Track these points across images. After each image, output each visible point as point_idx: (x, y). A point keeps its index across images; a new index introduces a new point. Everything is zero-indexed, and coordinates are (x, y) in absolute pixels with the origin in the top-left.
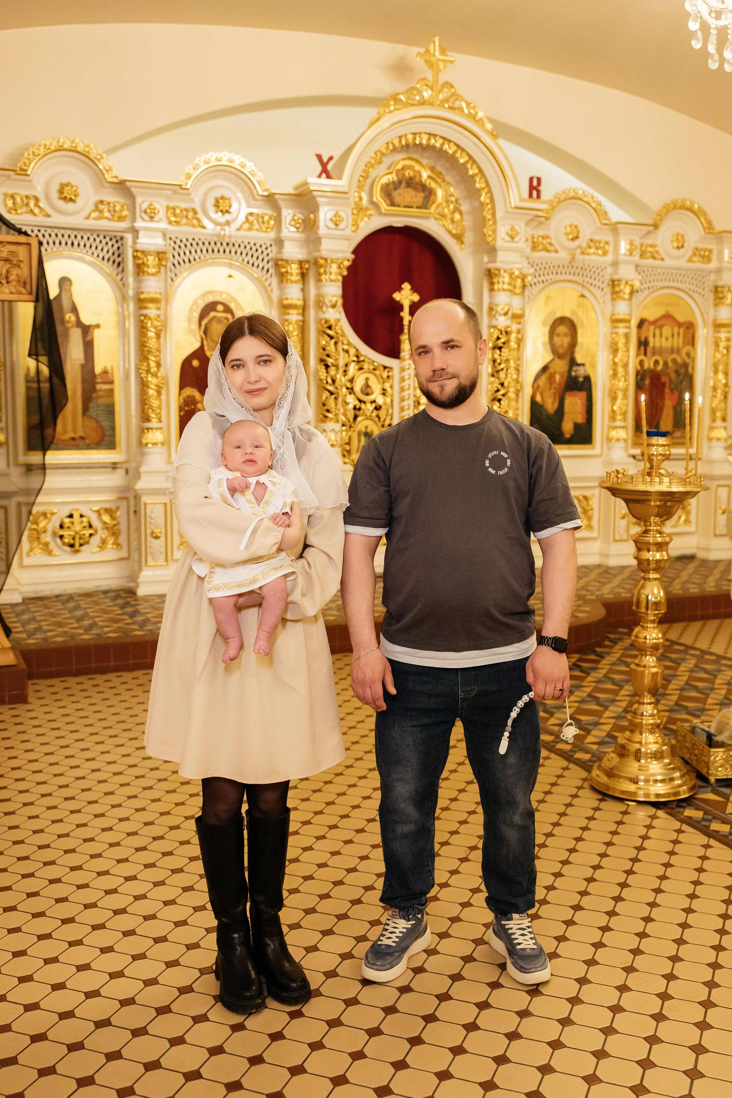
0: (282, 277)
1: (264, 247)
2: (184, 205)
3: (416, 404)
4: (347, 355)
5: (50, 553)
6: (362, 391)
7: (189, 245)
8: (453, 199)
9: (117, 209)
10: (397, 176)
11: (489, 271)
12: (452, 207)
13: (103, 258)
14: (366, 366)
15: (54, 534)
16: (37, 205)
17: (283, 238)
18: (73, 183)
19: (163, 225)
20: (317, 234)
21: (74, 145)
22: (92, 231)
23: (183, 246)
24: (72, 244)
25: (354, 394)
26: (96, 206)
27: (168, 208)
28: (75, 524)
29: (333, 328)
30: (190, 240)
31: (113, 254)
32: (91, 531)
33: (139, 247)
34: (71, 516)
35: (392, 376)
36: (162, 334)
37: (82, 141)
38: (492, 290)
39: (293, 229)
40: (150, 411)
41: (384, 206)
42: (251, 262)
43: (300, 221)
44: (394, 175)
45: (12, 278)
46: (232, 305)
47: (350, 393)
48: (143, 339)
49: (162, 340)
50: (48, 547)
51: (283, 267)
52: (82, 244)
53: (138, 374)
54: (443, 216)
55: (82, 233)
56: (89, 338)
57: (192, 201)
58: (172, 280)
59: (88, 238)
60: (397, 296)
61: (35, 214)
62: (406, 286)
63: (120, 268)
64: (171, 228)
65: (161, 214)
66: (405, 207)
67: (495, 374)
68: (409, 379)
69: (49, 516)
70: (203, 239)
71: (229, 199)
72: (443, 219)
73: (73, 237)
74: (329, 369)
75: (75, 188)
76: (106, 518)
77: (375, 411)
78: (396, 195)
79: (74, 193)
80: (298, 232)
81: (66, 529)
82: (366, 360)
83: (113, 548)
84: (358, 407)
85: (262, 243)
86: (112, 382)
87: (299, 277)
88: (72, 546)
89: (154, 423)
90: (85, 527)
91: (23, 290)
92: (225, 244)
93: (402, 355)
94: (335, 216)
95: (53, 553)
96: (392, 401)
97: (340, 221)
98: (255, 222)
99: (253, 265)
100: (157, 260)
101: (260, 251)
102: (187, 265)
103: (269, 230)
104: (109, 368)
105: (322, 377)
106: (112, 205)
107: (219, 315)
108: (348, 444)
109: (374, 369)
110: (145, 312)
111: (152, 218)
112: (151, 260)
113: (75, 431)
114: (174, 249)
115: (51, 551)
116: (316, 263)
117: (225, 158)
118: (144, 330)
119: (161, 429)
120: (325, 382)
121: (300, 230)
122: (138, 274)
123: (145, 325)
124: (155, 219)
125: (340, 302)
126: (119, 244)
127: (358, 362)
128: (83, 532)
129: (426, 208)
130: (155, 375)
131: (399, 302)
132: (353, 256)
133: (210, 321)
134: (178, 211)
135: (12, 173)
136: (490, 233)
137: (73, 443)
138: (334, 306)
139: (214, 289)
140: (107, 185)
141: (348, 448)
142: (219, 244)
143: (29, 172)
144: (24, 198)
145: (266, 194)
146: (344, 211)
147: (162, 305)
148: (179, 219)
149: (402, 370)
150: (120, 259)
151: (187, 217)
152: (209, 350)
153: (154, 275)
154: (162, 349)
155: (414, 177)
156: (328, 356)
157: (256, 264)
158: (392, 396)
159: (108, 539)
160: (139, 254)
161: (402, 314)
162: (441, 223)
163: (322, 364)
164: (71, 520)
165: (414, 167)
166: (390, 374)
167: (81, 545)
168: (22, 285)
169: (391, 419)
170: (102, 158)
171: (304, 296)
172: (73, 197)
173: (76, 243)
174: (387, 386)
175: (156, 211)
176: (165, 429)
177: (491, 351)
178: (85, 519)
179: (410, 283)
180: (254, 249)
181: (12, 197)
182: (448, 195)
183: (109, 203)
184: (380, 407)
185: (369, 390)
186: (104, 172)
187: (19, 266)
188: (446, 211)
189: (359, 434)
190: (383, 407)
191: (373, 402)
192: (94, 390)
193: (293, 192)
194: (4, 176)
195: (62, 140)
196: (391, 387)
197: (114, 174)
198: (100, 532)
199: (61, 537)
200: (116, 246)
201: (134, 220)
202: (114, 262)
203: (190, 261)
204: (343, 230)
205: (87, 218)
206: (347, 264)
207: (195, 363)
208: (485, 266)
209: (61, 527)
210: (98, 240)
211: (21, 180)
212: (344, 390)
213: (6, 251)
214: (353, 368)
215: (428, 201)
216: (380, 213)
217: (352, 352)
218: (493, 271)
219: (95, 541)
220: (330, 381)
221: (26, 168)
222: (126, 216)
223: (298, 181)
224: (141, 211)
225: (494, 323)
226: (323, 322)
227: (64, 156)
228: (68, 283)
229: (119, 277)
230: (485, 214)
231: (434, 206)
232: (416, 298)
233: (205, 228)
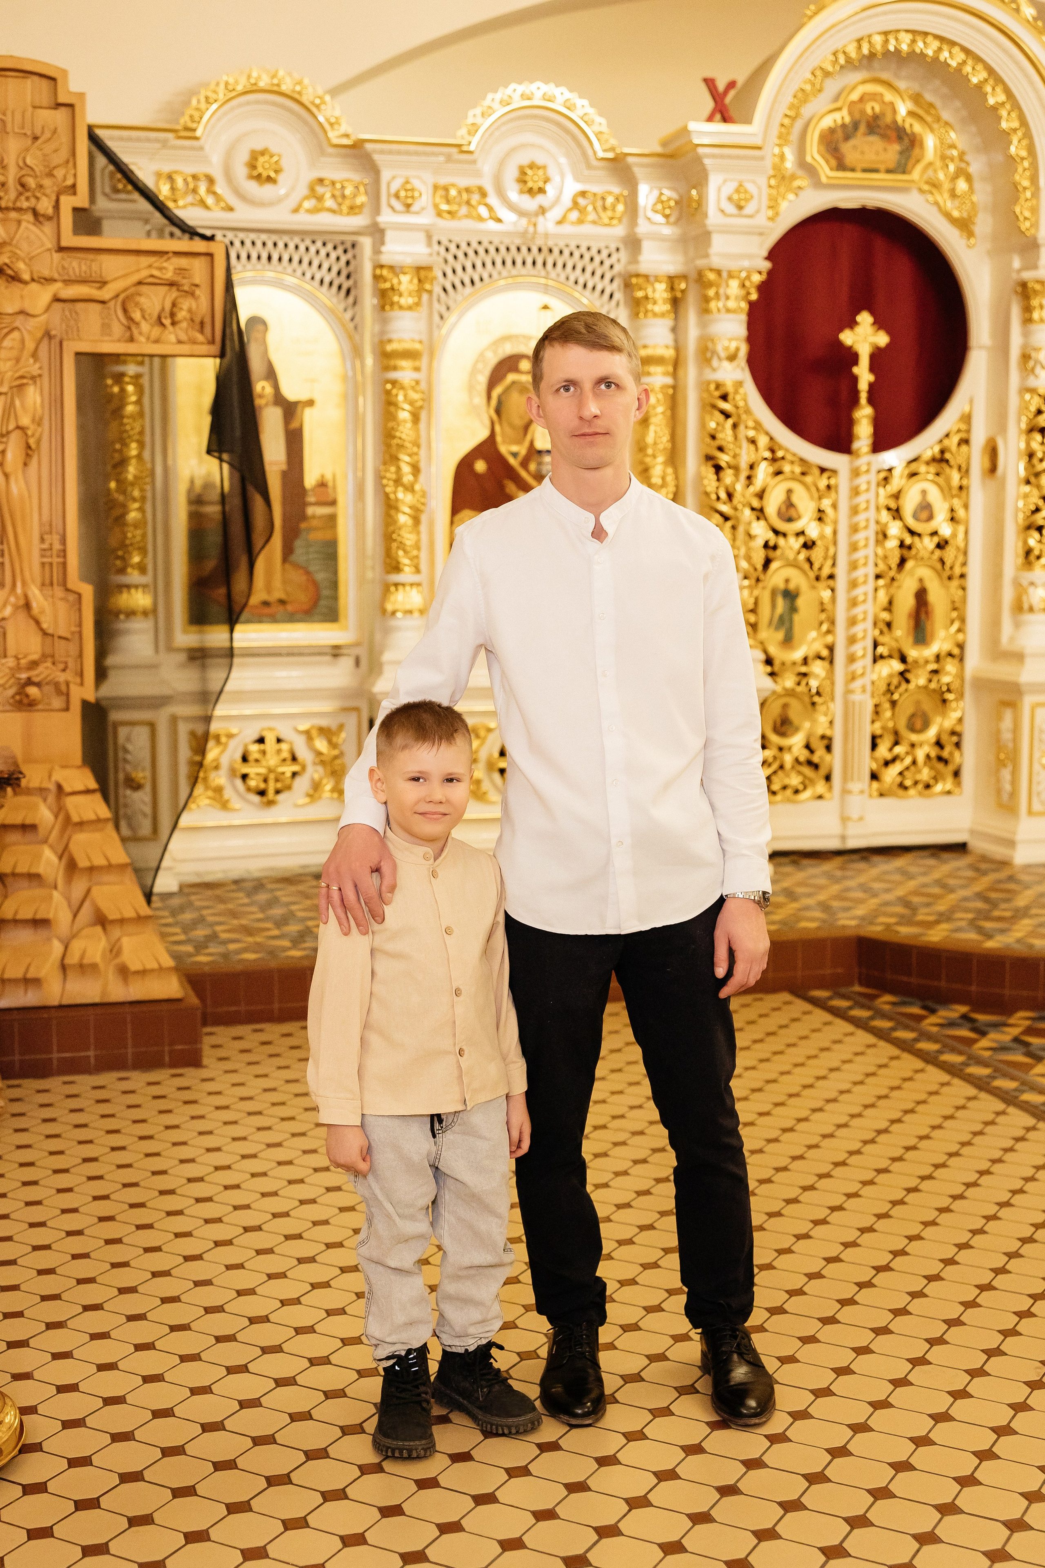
0: (637, 306)
1: (605, 253)
2: (463, 182)
3: (881, 537)
4: (752, 447)
5: (225, 805)
6: (779, 514)
7: (471, 253)
8: (955, 153)
9: (347, 192)
10: (850, 113)
11: (1024, 285)
12: (952, 168)
13: (322, 282)
14: (787, 468)
15: (233, 772)
16: (211, 191)
17: (640, 236)
18: (273, 149)
19: (426, 219)
20: (705, 225)
21: (275, 81)
22: (302, 234)
23: (460, 255)
24: (269, 258)
25: (766, 519)
26: (312, 189)
27: (436, 187)
28: (268, 756)
29: (730, 397)
30: (474, 245)
31: (339, 273)
32: (295, 768)
33: (385, 259)
34: (261, 741)
35: (836, 486)
36: (423, 415)
37: (290, 74)
38: (1027, 321)
39: (659, 218)
40: (401, 553)
41: (826, 171)
42: (581, 281)
43: (672, 203)
44: (845, 112)
45: (181, 315)
47: (758, 519)
48: (390, 425)
49: (422, 425)
50: (221, 796)
51: (640, 289)
52: (286, 258)
53: (380, 486)
54: (935, 185)
55: (286, 238)
56: (294, 425)
57: (478, 174)
58: (442, 317)
59: (297, 247)
60: (847, 337)
61: (207, 207)
62: (865, 318)
63: (351, 299)
64: (442, 223)
65: (425, 200)
66: (865, 170)
67: (1032, 479)
68: (867, 490)
69: (223, 739)
70: (496, 242)
71: (544, 167)
72: (934, 191)
73: (270, 245)
74: (722, 474)
75: (275, 159)
76: (321, 745)
77: (804, 551)
78: (851, 151)
79: (274, 166)
80: (668, 223)
81: (252, 763)
82: (789, 457)
83: (332, 798)
84: (771, 544)
85: (602, 245)
86: (333, 503)
87: (668, 307)
88: (262, 793)
89: (407, 575)
90: (284, 760)
91: (200, 338)
92: (535, 250)
93: (856, 445)
94: (737, 191)
95: (231, 805)
96: (835, 533)
97: (747, 200)
98: (590, 208)
99: (585, 286)
100: (416, 281)
101: (597, 260)
102: (469, 288)
103: (615, 222)
104: (329, 477)
105: (709, 489)
106: (338, 186)
107: (524, 378)
108: (753, 611)
109: (803, 474)
110: (393, 375)
111: (408, 206)
112: (406, 282)
113: (269, 589)
114: (446, 261)
115: (227, 801)
116: (700, 279)
117: (538, 94)
118: (392, 409)
119: (418, 585)
120: (714, 497)
121: (672, 219)
122: (383, 308)
123: (393, 399)
124: (414, 208)
125: (744, 349)
126: (349, 255)
127: (774, 460)
128: (281, 769)
129: (904, 172)
130: (410, 489)
131: (850, 348)
132: (767, 265)
133: (507, 390)
134: (453, 192)
135: (170, 136)
136: (1027, 214)
137: (266, 610)
138: (732, 358)
139: (514, 331)
140: (331, 150)
142: (524, 250)
143: (198, 133)
144: (190, 179)
145: (610, 155)
146: (754, 182)
147: (424, 363)
148: (454, 208)
149: (856, 473)
150: (350, 283)
151: (468, 203)
152: (504, 442)
153: (410, 308)
154: (423, 441)
155: (883, 114)
156: (721, 449)
157: (590, 285)
158: (835, 522)
159: (325, 781)
160: (385, 272)
161: (855, 370)
162: (931, 198)
163: (710, 463)
164: (262, 746)
165: (882, 95)
166: (833, 482)
167: (278, 792)
168: (198, 327)
169: (834, 565)
170: (323, 102)
171: (676, 341)
172: (273, 175)
173: (275, 257)
174: (826, 503)
175: (416, 194)
176: (425, 584)
177: (1023, 438)
178: (284, 746)
179: (872, 313)
180: (587, 257)
181: (170, 178)
182: (945, 146)
183: (333, 183)
184: (814, 543)
185: (792, 513)
186: (327, 126)
187: (193, 294)
188: (941, 176)
189: (774, 593)
190: (819, 543)
191: (802, 533)
192: (303, 517)
193: (659, 149)
194: (157, 140)
195: (255, 74)
196: (834, 506)
197: (344, 128)
198: (310, 769)
199: (244, 777)
200: (343, 259)
201: (377, 211)
202: (340, 287)
203: (472, 282)
204: (750, 216)
205: (296, 210)
206: (757, 279)
207: (480, 466)
208: (1014, 276)
209: (245, 759)
210: (313, 249)
211: (183, 148)
212: (747, 512)
213: (171, 268)
214: (763, 471)
215: (908, 158)
216: (818, 184)
217: (763, 441)
218: (1030, 285)
219: (302, 784)
220: (723, 495)
221: (194, 125)
222: (362, 206)
223: (668, 129)
224: (389, 195)
225: (1032, 382)
226: (711, 387)
227: (257, 102)
228: (261, 327)
229: (348, 315)
230: (1017, 177)
231: (919, 168)
232: (883, 339)
233: (499, 220)
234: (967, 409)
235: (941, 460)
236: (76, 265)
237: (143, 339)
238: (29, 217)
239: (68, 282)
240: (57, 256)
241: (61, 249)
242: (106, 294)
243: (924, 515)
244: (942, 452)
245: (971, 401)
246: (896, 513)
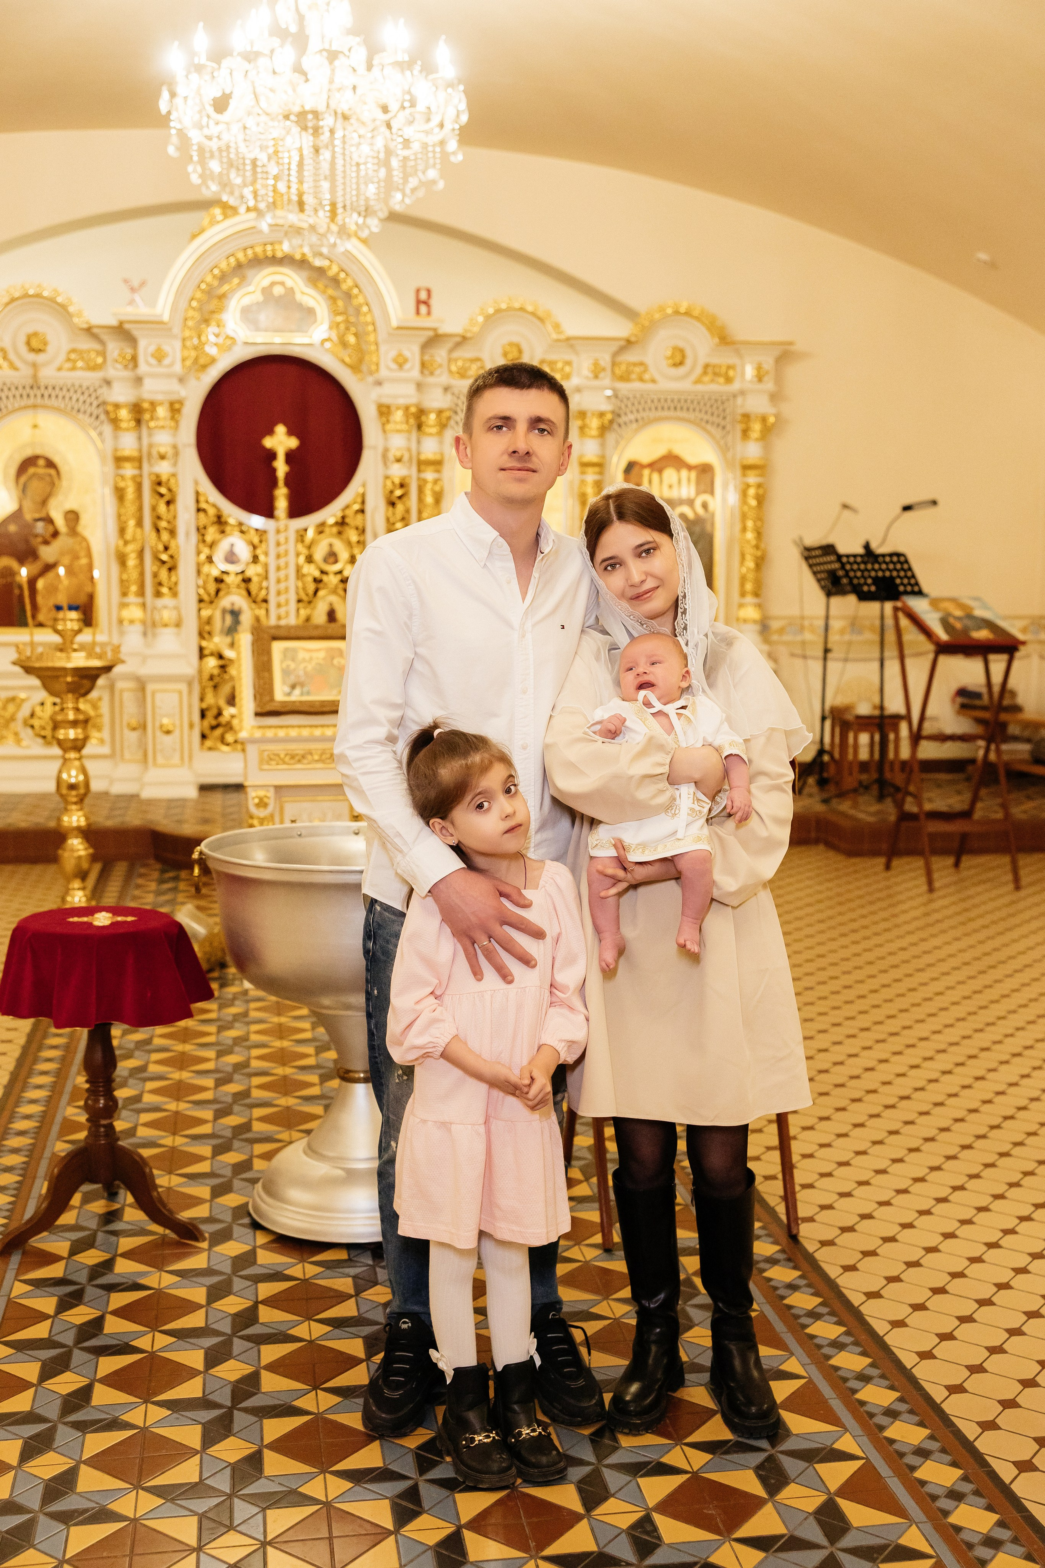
0: (115, 422)
1: (92, 389)
4: (203, 515)
6: (225, 559)
8: (343, 318)
10: (263, 294)
12: (342, 328)
14: (230, 529)
17: (111, 378)
20: (139, 371)
25: (214, 563)
29: (164, 483)
30: (1, 385)
35: (266, 541)
39: (119, 366)
41: (244, 333)
42: (76, 407)
44: (258, 294)
46: (56, 459)
47: (210, 562)
51: (114, 413)
60: (268, 442)
62: (281, 429)
66: (276, 332)
70: (15, 383)
71: (44, 335)
77: (243, 584)
78: (262, 319)
80: (123, 369)
82: (231, 521)
84: (219, 579)
85: (89, 384)
87: (133, 424)
92: (42, 387)
93: (277, 514)
94: (158, 350)
96: (267, 571)
97: (165, 356)
98: (78, 360)
99: (79, 410)
101: (86, 394)
103: (96, 369)
107: (41, 470)
109: (245, 532)
116: (142, 407)
117: (33, 287)
121: (127, 367)
127: (219, 523)
129: (304, 332)
131: (271, 449)
133: (30, 478)
136: (375, 360)
138: (163, 458)
139: (34, 440)
141: (207, 628)
142: (35, 388)
145: (86, 326)
146: (169, 344)
149: (279, 532)
155: (286, 295)
157: (82, 410)
158: (266, 564)
161: (275, 464)
162: (328, 349)
165: (284, 283)
166: (264, 538)
171: (138, 446)
174: (259, 552)
179: (287, 425)
180: (79, 392)
182: (334, 313)
184: (251, 579)
185: (235, 558)
189: (224, 611)
190: (255, 578)
191: (241, 572)
196: (265, 553)
208: (375, 401)
214: (215, 530)
217: (212, 511)
218: (385, 407)
225: (387, 472)
226: (153, 477)
230: (368, 336)
232: (293, 443)
233: (16, 369)
234: (361, 490)
235: (342, 523)
243: (332, 560)
244: (343, 518)
245: (364, 485)
246: (310, 559)
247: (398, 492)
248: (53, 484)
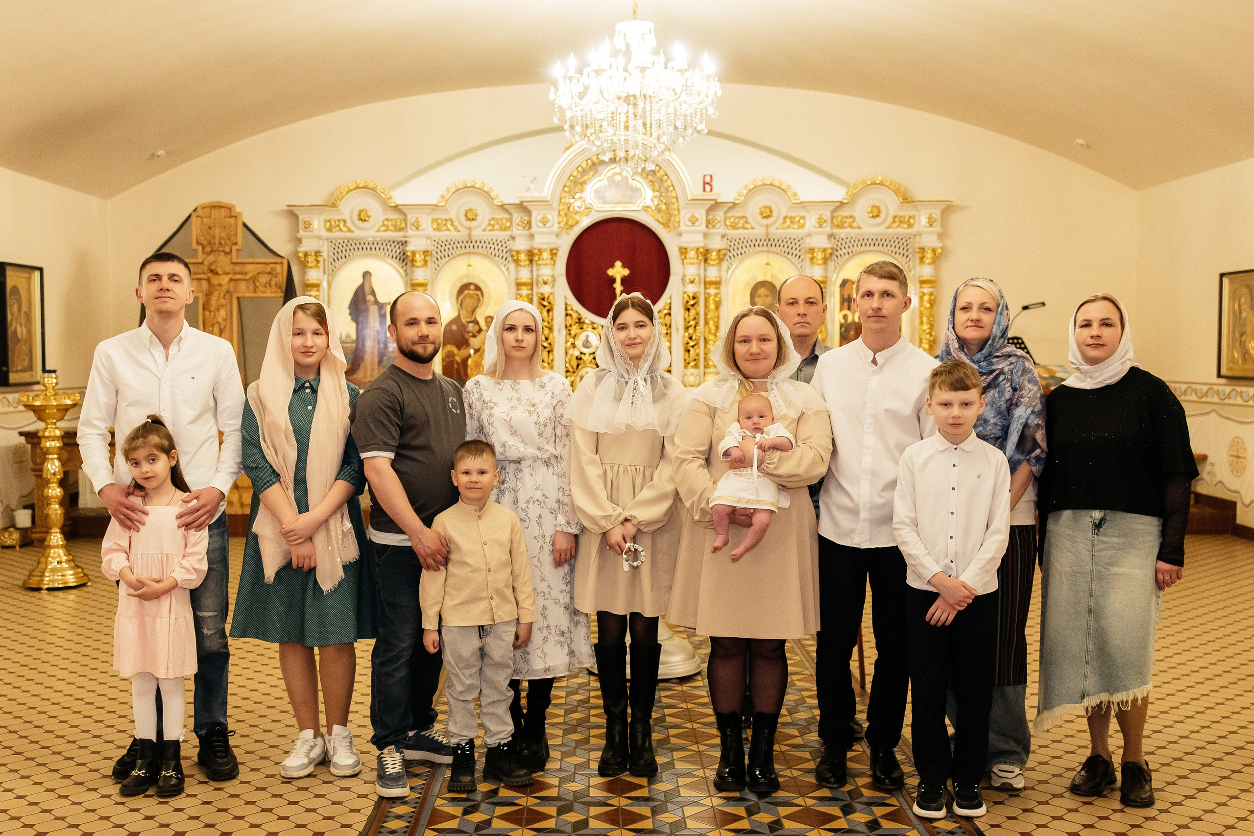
0: (517, 262)
1: (503, 242)
2: (442, 218)
4: (570, 317)
6: (583, 345)
7: (448, 244)
9: (396, 224)
10: (608, 181)
13: (393, 257)
14: (585, 325)
17: (515, 236)
18: (367, 209)
19: (427, 232)
22: (383, 239)
23: (443, 245)
24: (371, 249)
25: (576, 347)
26: (383, 223)
29: (546, 299)
31: (400, 253)
37: (372, 181)
38: (684, 264)
39: (520, 228)
43: (525, 222)
44: (605, 181)
46: (481, 285)
47: (572, 348)
51: (517, 256)
52: (377, 248)
54: (650, 209)
55: (377, 241)
56: (383, 312)
57: (447, 214)
58: (436, 270)
59: (382, 245)
60: (610, 272)
62: (618, 264)
63: (405, 263)
64: (434, 234)
65: (424, 226)
66: (616, 204)
70: (458, 239)
71: (475, 210)
73: (371, 244)
75: (369, 213)
78: (607, 196)
79: (368, 215)
80: (525, 230)
82: (587, 322)
84: (579, 357)
85: (502, 239)
87: (527, 262)
91: (279, 291)
92: (474, 242)
94: (543, 219)
97: (548, 221)
98: (496, 225)
99: (495, 255)
100: (422, 256)
101: (499, 245)
102: (447, 258)
103: (505, 230)
106: (394, 221)
107: (472, 292)
109: (593, 329)
111: (417, 229)
112: (419, 257)
114: (437, 248)
116: (533, 252)
117: (470, 182)
121: (523, 228)
124: (421, 228)
125: (551, 280)
126: (404, 246)
127: (580, 323)
129: (633, 204)
131: (612, 276)
133: (465, 296)
134: (439, 221)
135: (325, 207)
136: (678, 220)
138: (546, 283)
140: (389, 208)
142: (469, 242)
143: (338, 205)
144: (337, 221)
145: (501, 204)
146: (551, 214)
147: (429, 287)
148: (440, 227)
150: (405, 256)
151: (446, 225)
153: (421, 267)
155: (622, 181)
157: (497, 255)
161: (615, 285)
162: (649, 213)
165: (621, 173)
168: (278, 287)
170: (384, 192)
172: (367, 219)
173: (373, 248)
175: (421, 224)
179: (622, 261)
180: (495, 244)
181: (329, 221)
183: (391, 221)
185: (589, 344)
186: (386, 200)
193: (516, 202)
194: (321, 209)
195: (358, 182)
197: (392, 201)
200: (401, 248)
201: (407, 230)
202: (400, 259)
203: (448, 256)
204: (549, 227)
205: (377, 231)
206: (555, 251)
207: (454, 327)
210: (389, 245)
211: (332, 211)
212: (568, 344)
213: (269, 268)
214: (574, 328)
215: (635, 198)
217: (575, 316)
221: (336, 202)
222: (403, 228)
223: (518, 195)
224: (410, 225)
226: (539, 295)
227: (360, 192)
228: (369, 275)
229: (404, 268)
230: (674, 205)
231: (639, 202)
232: (626, 272)
233: (459, 231)
234: (669, 301)
236: (238, 269)
237: (259, 292)
238: (223, 253)
239: (235, 274)
240: (231, 266)
241: (233, 263)
242: (247, 277)
245: (670, 298)
247: (692, 302)
248: (479, 300)
